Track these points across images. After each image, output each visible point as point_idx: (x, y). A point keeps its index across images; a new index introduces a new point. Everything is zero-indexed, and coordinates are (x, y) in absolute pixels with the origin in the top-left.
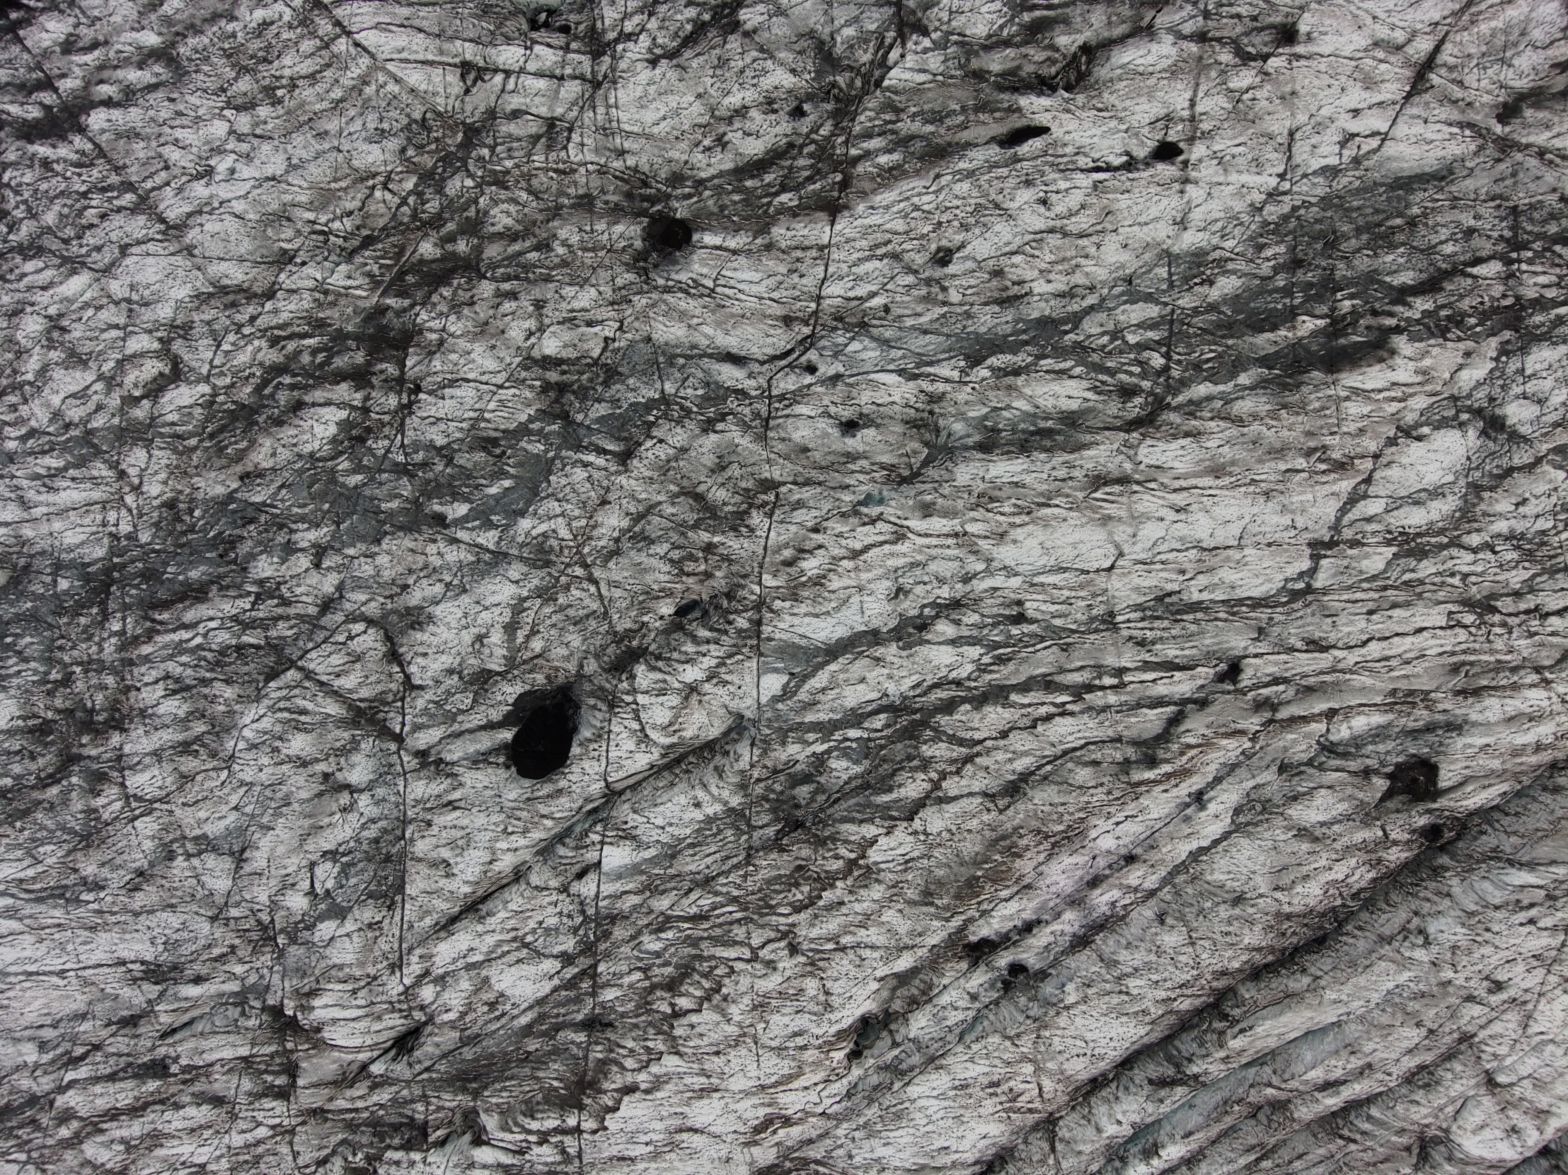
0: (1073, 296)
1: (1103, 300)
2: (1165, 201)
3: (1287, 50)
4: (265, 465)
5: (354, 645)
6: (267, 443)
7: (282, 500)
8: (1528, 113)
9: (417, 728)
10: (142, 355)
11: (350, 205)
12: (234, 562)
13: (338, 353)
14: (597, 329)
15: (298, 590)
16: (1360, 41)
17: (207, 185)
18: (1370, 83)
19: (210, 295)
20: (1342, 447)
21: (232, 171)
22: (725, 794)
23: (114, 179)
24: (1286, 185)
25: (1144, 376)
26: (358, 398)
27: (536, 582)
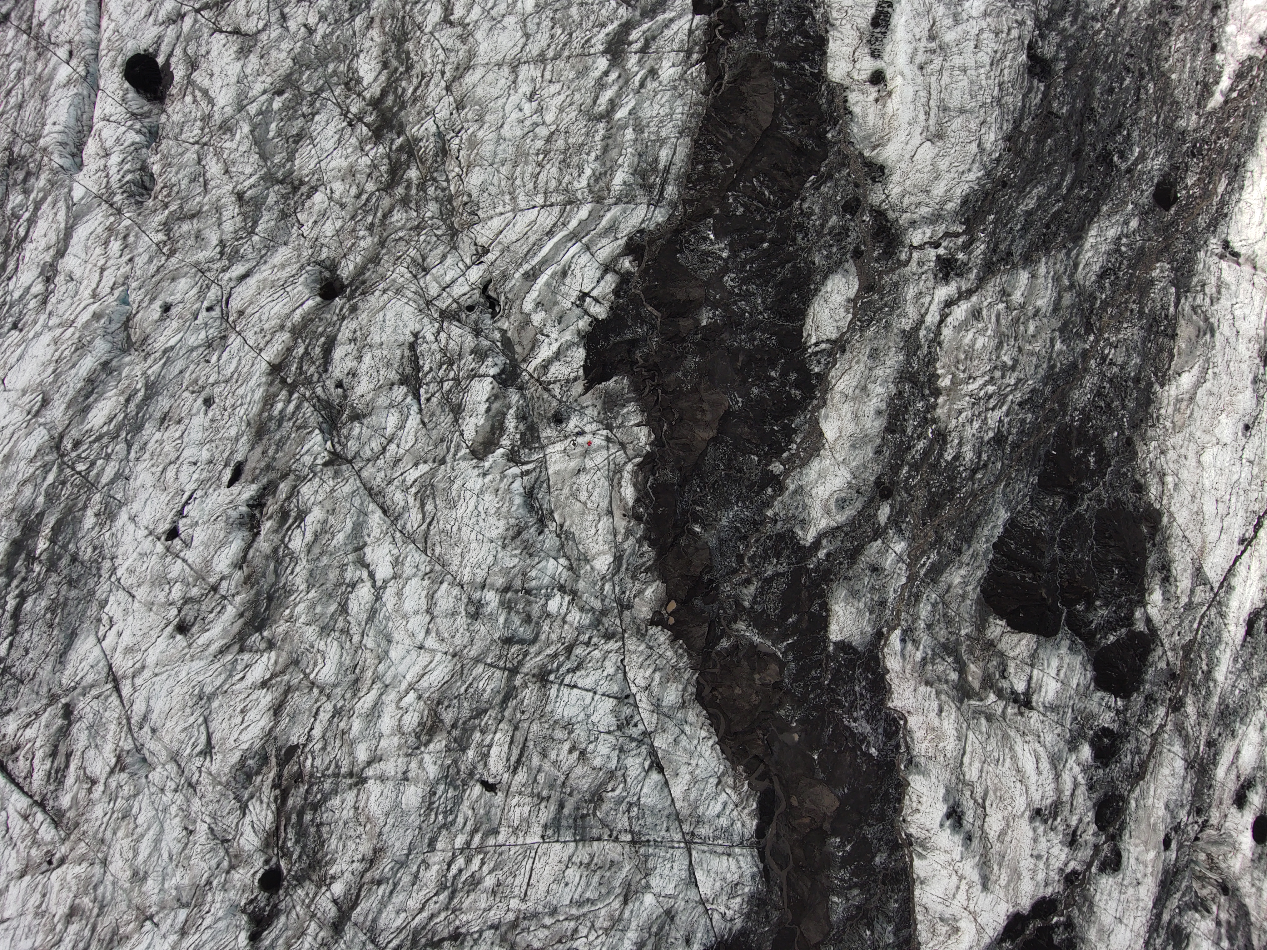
1: (128, 461)
2: (148, 517)
3: (175, 622)
4: (370, 32)
5: (255, 17)
6: (378, 39)
7: (348, 30)
8: (60, 722)
9: (196, 21)
10: (469, 11)
11: (462, 153)
13: (395, 100)
16: (151, 659)
17: (525, 94)
18: (128, 650)
19: (470, 61)
21: (521, 110)
22: (48, 139)
23: (566, 53)
24: (113, 579)
25: (79, 456)
26: (368, 96)
27: (216, 116)
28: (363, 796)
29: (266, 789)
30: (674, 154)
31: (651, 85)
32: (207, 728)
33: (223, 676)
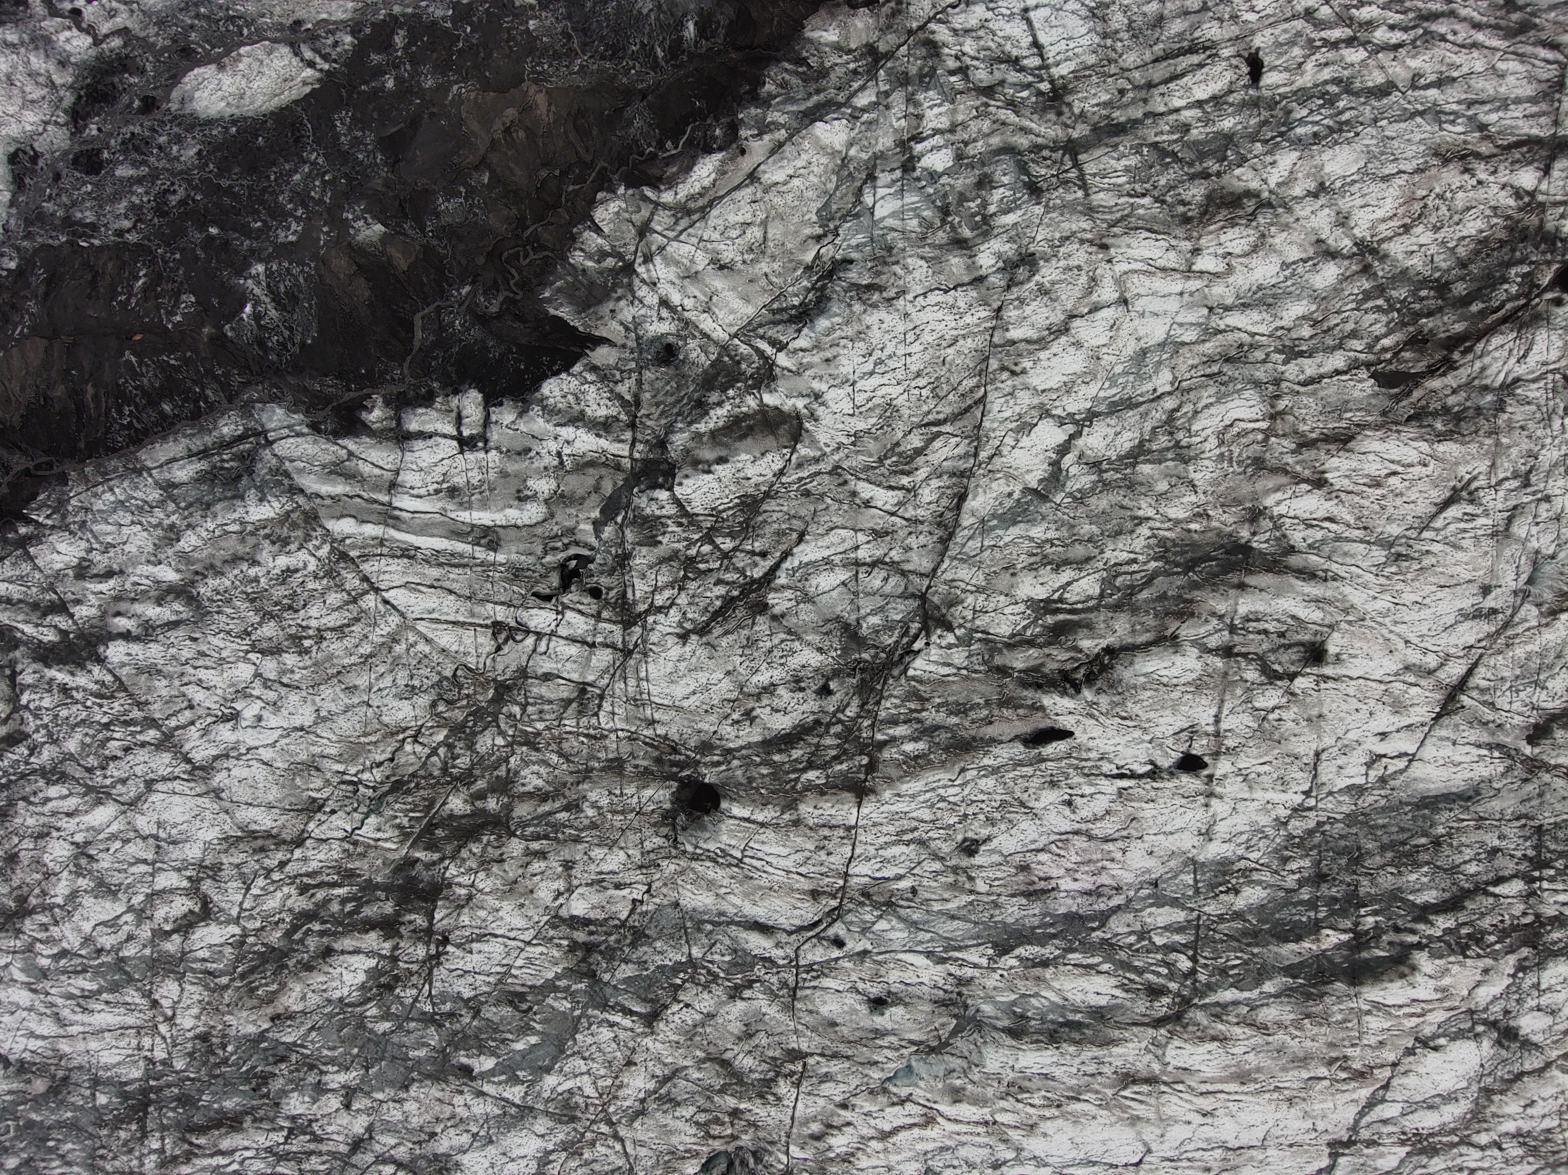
0: (1100, 895)
1: (1129, 901)
2: (1191, 814)
3: (1315, 670)
4: (295, 1008)
6: (297, 988)
7: (313, 1042)
8: (1558, 733)
10: (172, 891)
11: (379, 757)
12: (266, 1096)
13: (368, 902)
14: (626, 892)
15: (329, 1129)
16: (1391, 665)
17: (234, 729)
18: (1398, 707)
19: (239, 839)
20: (1362, 1058)
21: (260, 718)
23: (136, 714)
24: (1312, 802)
25: (1171, 977)
26: (386, 947)
27: (561, 1136)
28: (1384, 230)
29: (1462, 374)
30: (174, 460)
31: (101, 561)
32: (1433, 517)
33: (1347, 547)
